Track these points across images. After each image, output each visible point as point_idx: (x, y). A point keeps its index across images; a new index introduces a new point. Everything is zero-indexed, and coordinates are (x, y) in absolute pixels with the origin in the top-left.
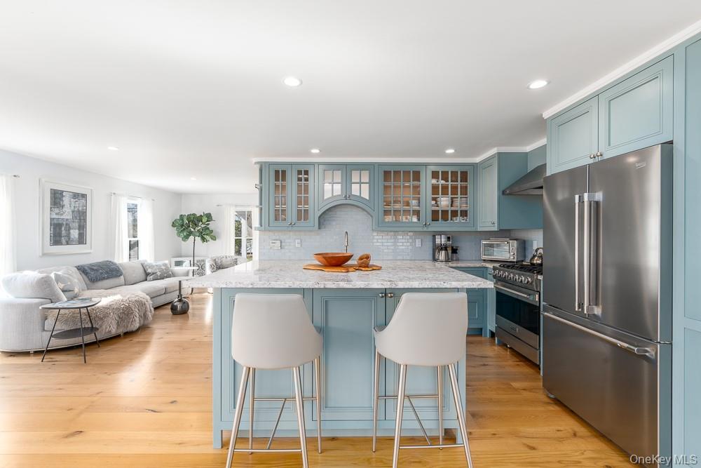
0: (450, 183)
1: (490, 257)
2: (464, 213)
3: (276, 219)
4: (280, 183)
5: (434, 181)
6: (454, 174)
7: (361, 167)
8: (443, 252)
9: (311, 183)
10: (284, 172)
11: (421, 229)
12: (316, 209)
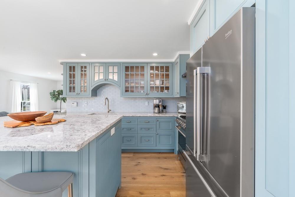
0: (160, 72)
1: (182, 111)
2: (167, 88)
3: (70, 91)
4: (72, 73)
5: (152, 71)
6: (162, 67)
7: (113, 64)
8: (157, 108)
9: (87, 72)
10: (74, 67)
11: (144, 96)
12: (90, 86)
